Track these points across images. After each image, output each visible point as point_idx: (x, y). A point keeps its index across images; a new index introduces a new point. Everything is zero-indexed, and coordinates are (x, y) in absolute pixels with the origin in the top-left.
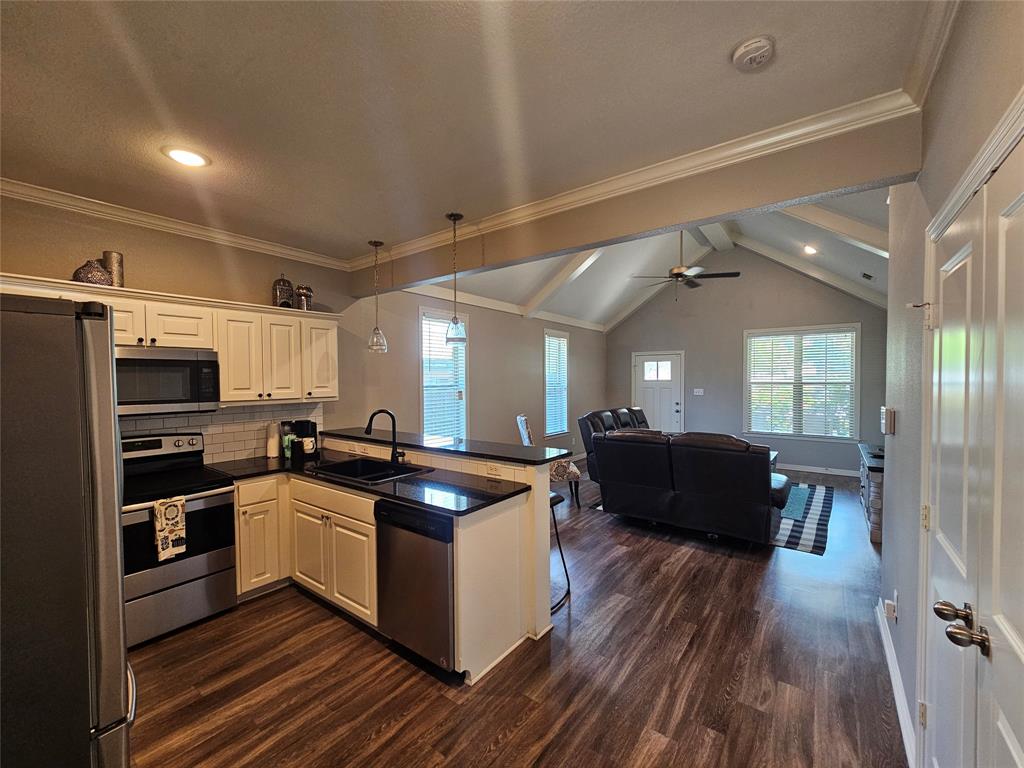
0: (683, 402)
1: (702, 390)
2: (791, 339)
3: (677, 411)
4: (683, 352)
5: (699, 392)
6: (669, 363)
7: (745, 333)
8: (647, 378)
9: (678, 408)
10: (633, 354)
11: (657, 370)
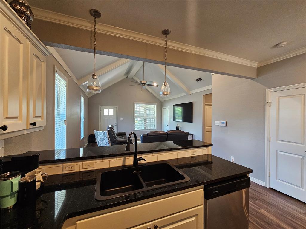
0: (117, 123)
1: (123, 119)
2: (143, 105)
3: (115, 126)
4: (117, 107)
5: (122, 119)
6: (113, 110)
7: (134, 103)
8: (105, 115)
9: (115, 124)
10: (100, 106)
11: (108, 112)
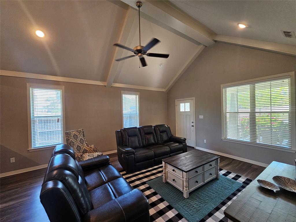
0: (195, 122)
1: (203, 116)
2: (248, 87)
3: (193, 126)
4: (194, 98)
5: (201, 117)
7: (222, 86)
8: (181, 111)
9: (193, 124)
10: (176, 100)
11: (185, 107)
